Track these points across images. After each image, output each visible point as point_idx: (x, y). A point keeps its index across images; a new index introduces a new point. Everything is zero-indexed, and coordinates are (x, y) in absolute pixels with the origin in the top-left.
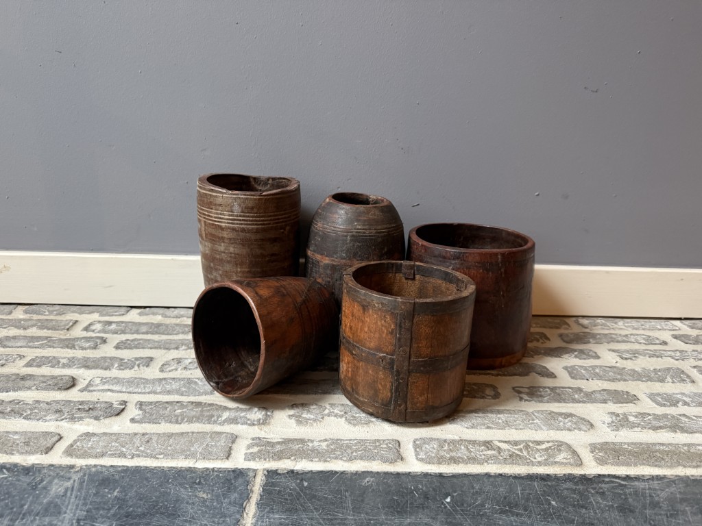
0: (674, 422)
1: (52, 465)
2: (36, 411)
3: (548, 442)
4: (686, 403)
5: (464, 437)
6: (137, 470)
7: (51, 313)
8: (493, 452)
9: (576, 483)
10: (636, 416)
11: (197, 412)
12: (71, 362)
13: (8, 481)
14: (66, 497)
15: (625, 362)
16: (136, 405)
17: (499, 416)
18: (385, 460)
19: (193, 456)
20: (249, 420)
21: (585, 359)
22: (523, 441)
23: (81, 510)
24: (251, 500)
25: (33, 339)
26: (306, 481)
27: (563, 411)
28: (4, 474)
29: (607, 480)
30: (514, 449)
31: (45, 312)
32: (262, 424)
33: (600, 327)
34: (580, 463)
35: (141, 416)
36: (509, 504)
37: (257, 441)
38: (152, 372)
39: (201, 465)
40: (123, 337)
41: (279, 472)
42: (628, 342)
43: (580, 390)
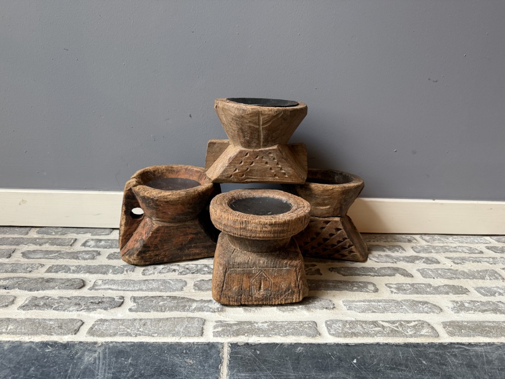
0: (494, 306)
1: (81, 342)
2: (61, 304)
3: (415, 321)
4: (500, 294)
5: (359, 318)
6: (141, 345)
7: (56, 233)
8: (379, 329)
9: (437, 349)
10: (469, 303)
11: (174, 303)
12: (79, 269)
13: (53, 354)
14: (96, 364)
15: (457, 265)
16: (131, 299)
17: (379, 304)
18: (309, 335)
19: (177, 334)
20: (211, 308)
21: (430, 264)
22: (398, 321)
23: (108, 373)
24: (223, 364)
25: (47, 252)
26: (258, 351)
27: (421, 300)
28: (49, 349)
29: (457, 346)
30: (392, 326)
31: (52, 233)
32: (220, 311)
33: (437, 241)
34: (437, 336)
35: (135, 307)
36: (395, 363)
37: (220, 323)
38: (137, 276)
39: (184, 340)
40: (112, 251)
41: (239, 344)
42: (457, 252)
43: (430, 285)
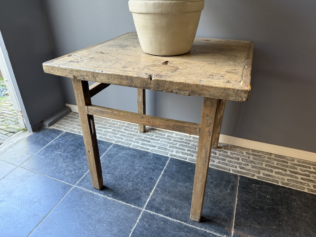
0: (227, 164)
1: (149, 152)
2: (146, 145)
6: (158, 154)
10: (222, 162)
12: (149, 138)
13: (145, 153)
14: (151, 155)
15: (231, 155)
18: (184, 159)
21: (224, 153)
24: (169, 160)
26: (175, 159)
35: (158, 148)
37: (171, 154)
38: (159, 142)
39: (164, 155)
41: (172, 158)
42: (235, 151)
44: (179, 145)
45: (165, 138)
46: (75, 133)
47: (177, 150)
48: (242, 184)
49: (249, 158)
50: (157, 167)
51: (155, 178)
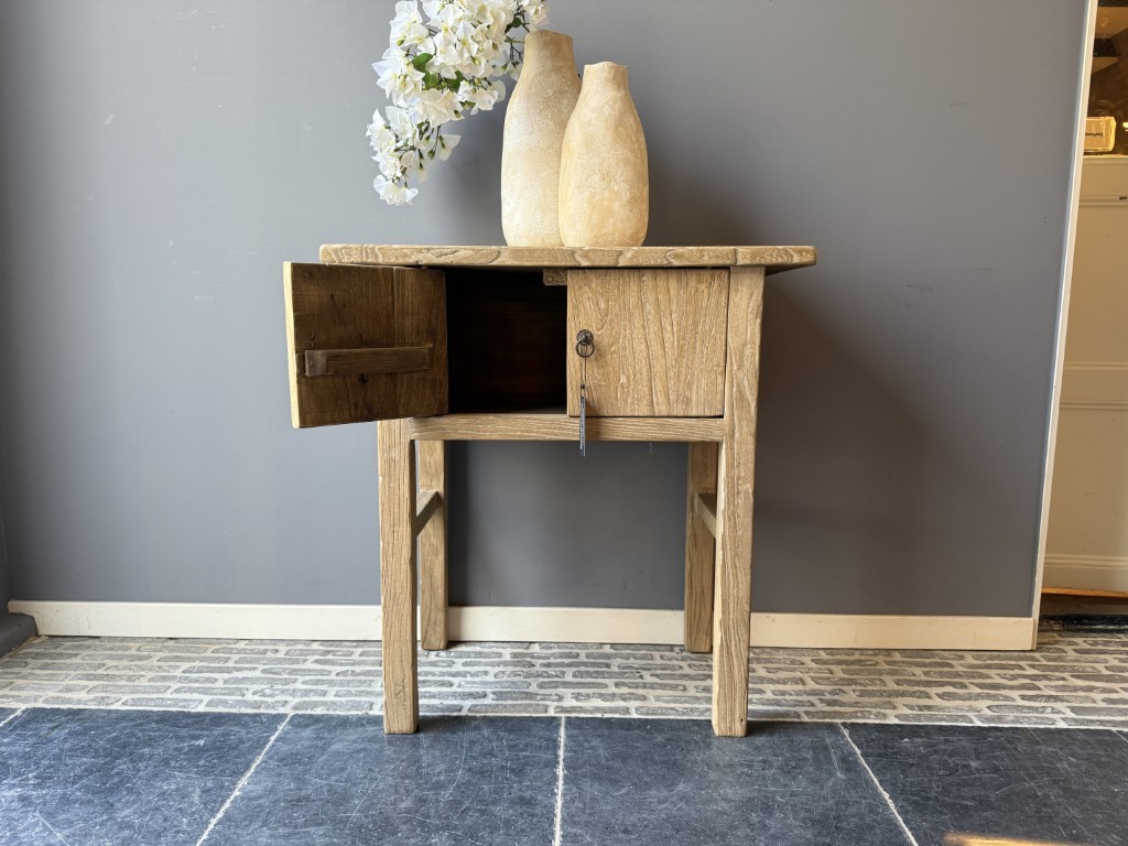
5: (662, 707)
8: (675, 712)
16: (491, 693)
18: (622, 714)
19: (529, 712)
22: (690, 708)
24: (561, 726)
26: (584, 720)
30: (684, 710)
33: (766, 654)
35: (497, 697)
36: (676, 728)
38: (490, 678)
39: (534, 715)
40: (465, 660)
41: (572, 717)
42: (778, 663)
44: (574, 676)
45: (506, 664)
46: (81, 707)
47: (576, 691)
48: (868, 747)
49: (832, 673)
50: (527, 757)
51: (539, 797)
